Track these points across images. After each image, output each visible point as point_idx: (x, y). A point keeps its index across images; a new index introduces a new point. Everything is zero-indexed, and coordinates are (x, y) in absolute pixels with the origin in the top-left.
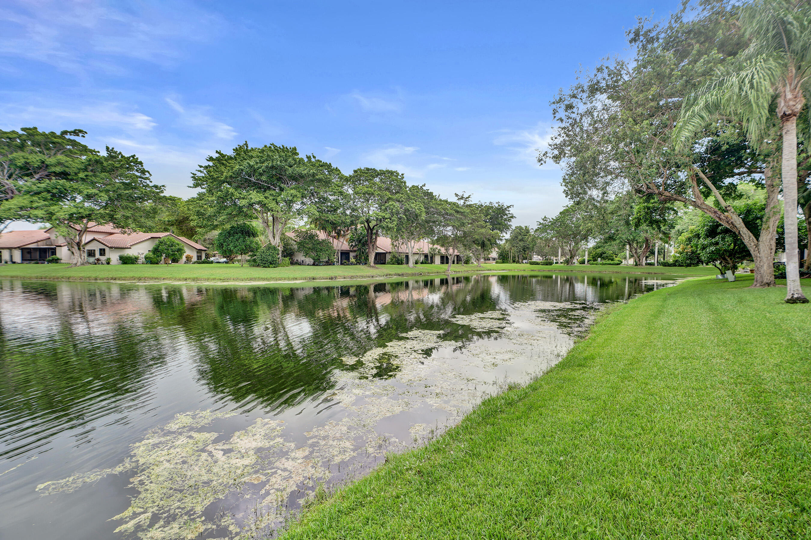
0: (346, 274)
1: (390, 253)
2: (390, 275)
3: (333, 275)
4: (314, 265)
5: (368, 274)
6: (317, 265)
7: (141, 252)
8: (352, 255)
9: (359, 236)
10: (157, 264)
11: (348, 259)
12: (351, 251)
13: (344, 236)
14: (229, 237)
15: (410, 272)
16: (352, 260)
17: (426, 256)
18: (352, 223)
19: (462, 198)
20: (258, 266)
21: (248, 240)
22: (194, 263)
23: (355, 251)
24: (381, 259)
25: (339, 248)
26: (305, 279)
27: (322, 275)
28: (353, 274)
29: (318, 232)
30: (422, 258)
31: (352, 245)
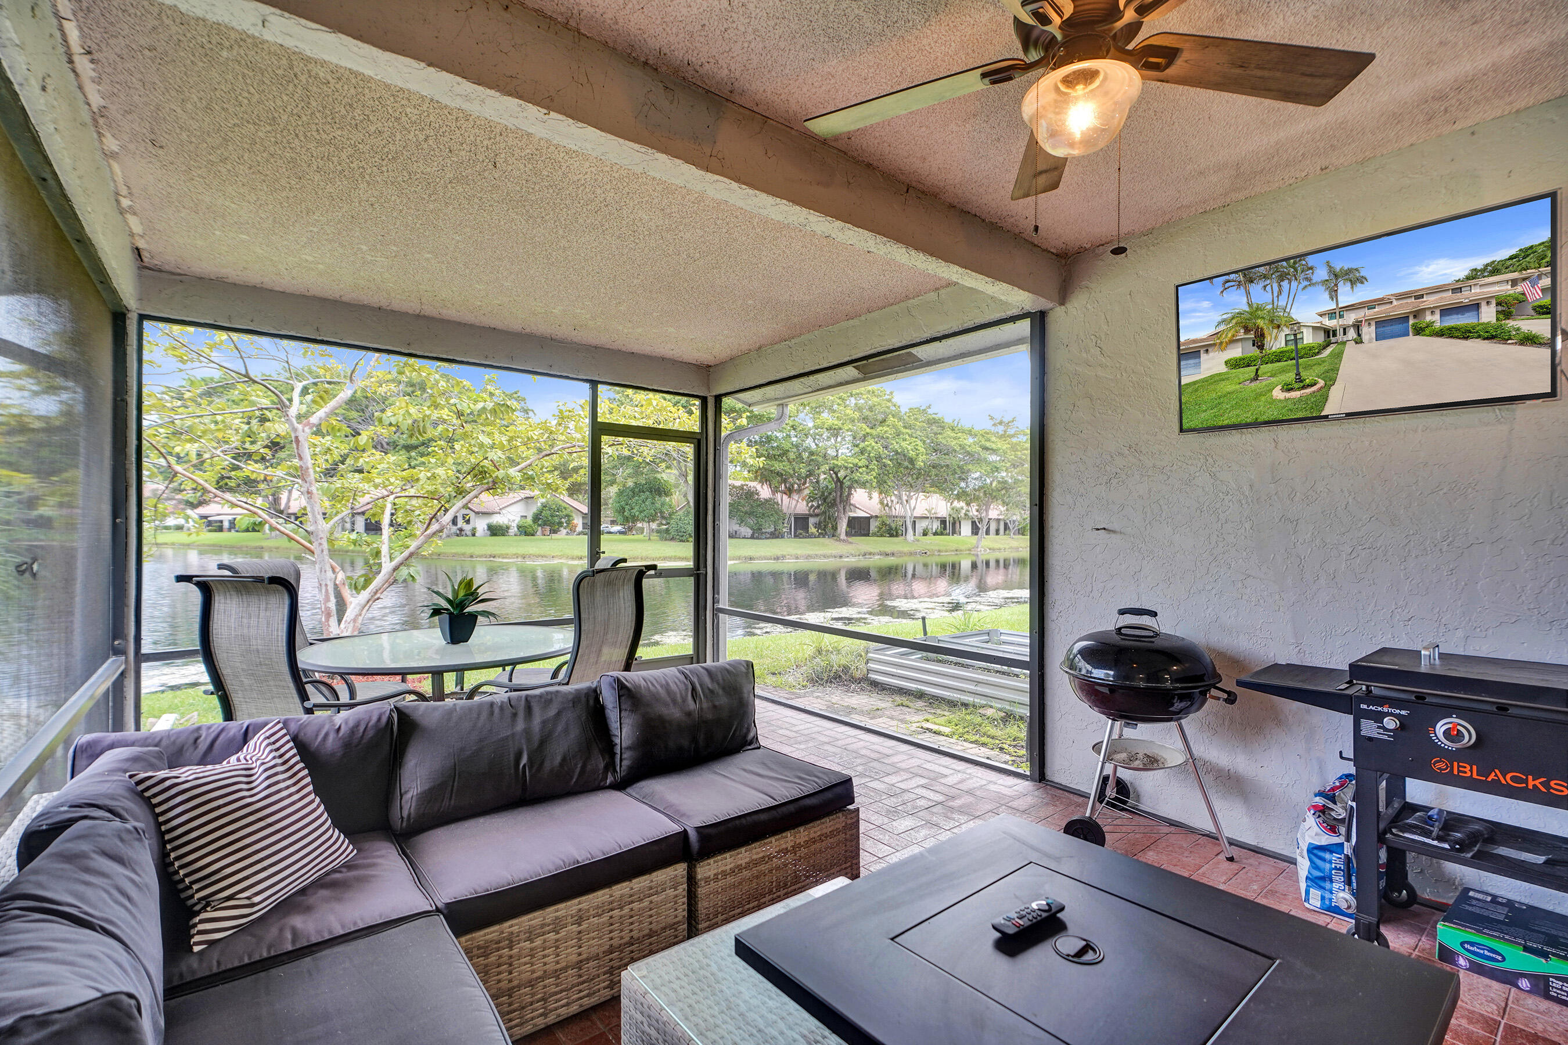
0: (799, 552)
1: (877, 517)
2: (870, 554)
3: (779, 553)
4: (752, 537)
5: (834, 552)
6: (757, 538)
7: (512, 518)
8: (812, 521)
9: (823, 493)
10: (533, 535)
11: (806, 528)
12: (811, 516)
13: (799, 491)
14: (633, 497)
15: (906, 549)
16: (812, 530)
17: (943, 522)
18: (811, 473)
19: (1001, 423)
20: (672, 539)
21: (659, 501)
22: (579, 534)
23: (817, 515)
24: (860, 527)
25: (791, 511)
26: (739, 558)
27: (763, 554)
28: (811, 553)
29: (759, 487)
30: (936, 525)
31: (812, 506)
